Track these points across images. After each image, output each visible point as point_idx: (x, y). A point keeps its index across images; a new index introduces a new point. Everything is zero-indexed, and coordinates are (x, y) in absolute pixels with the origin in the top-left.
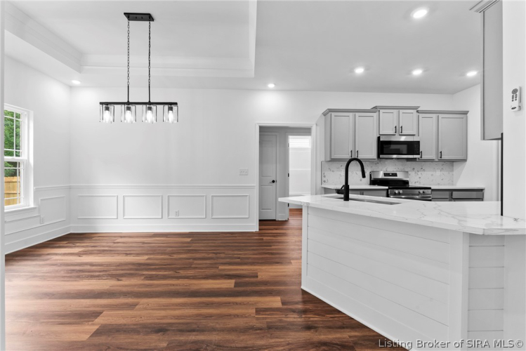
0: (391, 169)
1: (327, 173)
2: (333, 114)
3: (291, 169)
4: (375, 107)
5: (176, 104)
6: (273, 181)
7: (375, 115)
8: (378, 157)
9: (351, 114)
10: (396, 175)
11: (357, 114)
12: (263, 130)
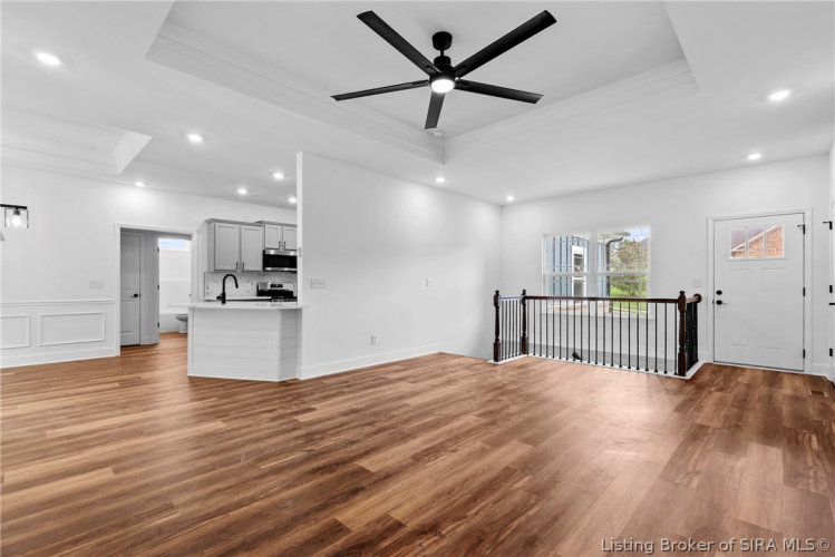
0: (277, 281)
1: (210, 285)
2: (217, 224)
3: (163, 279)
4: (260, 222)
5: (25, 208)
6: (136, 296)
7: (261, 229)
8: (264, 269)
9: (236, 226)
10: (281, 286)
11: (243, 227)
12: (126, 233)
